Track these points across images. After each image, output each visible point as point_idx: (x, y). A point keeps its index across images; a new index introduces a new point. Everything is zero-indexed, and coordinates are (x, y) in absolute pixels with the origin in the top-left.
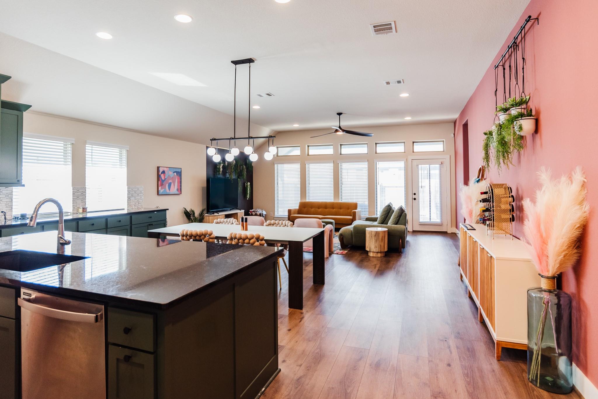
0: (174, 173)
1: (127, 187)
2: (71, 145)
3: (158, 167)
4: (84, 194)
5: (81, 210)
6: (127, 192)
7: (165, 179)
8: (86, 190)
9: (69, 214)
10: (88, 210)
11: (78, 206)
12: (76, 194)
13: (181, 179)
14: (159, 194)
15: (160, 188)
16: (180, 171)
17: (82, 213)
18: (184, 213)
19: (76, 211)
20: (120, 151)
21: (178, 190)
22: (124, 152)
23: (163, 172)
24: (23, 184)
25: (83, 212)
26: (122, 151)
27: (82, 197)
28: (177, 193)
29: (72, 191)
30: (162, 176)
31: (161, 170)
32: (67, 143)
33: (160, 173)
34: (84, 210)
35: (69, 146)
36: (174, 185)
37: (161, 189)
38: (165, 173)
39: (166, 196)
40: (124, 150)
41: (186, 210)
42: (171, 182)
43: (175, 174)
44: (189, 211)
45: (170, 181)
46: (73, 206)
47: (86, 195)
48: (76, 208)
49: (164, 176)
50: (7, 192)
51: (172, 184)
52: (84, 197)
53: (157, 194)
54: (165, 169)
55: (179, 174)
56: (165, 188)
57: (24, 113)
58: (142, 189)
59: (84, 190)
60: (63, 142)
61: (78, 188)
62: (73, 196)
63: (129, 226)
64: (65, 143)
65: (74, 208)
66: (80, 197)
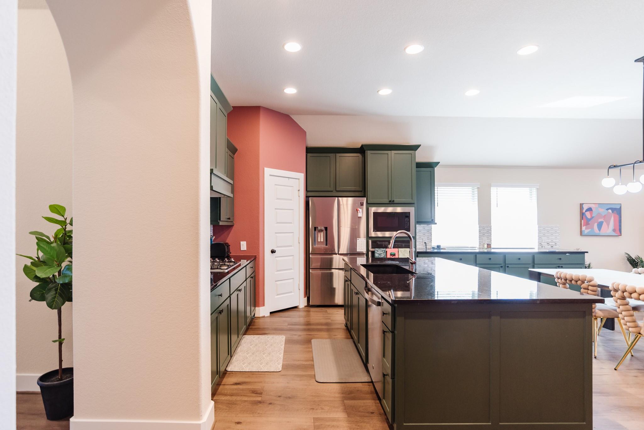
0: (607, 209)
1: (538, 226)
2: (477, 189)
3: (581, 204)
4: (490, 231)
5: (486, 246)
6: (538, 231)
7: (592, 218)
8: (491, 228)
9: (476, 248)
10: (492, 246)
11: (484, 242)
12: (481, 231)
13: (620, 217)
14: (583, 234)
15: (584, 228)
16: (618, 207)
17: (487, 249)
18: (626, 260)
19: (482, 247)
20: (530, 190)
21: (614, 230)
22: (534, 190)
23: (590, 210)
24: (436, 222)
25: (487, 247)
26: (532, 190)
27: (487, 234)
28: (614, 234)
29: (478, 229)
30: (588, 214)
31: (585, 207)
32: (475, 188)
33: (584, 211)
34: (489, 246)
35: (476, 190)
36: (608, 225)
37: (586, 229)
38: (592, 210)
39: (591, 237)
40: (534, 188)
41: (630, 257)
42: (603, 221)
43: (610, 211)
44: (634, 258)
45: (600, 220)
46: (480, 242)
47: (491, 232)
48: (482, 244)
49: (591, 214)
50: (428, 228)
51: (605, 224)
52: (490, 234)
53: (580, 234)
54: (593, 206)
55: (617, 211)
56: (592, 228)
57: (435, 168)
58: (558, 228)
59: (490, 228)
60: (471, 188)
61: (484, 226)
62: (480, 233)
63: (531, 265)
64: (473, 188)
65: (480, 243)
66: (486, 234)
